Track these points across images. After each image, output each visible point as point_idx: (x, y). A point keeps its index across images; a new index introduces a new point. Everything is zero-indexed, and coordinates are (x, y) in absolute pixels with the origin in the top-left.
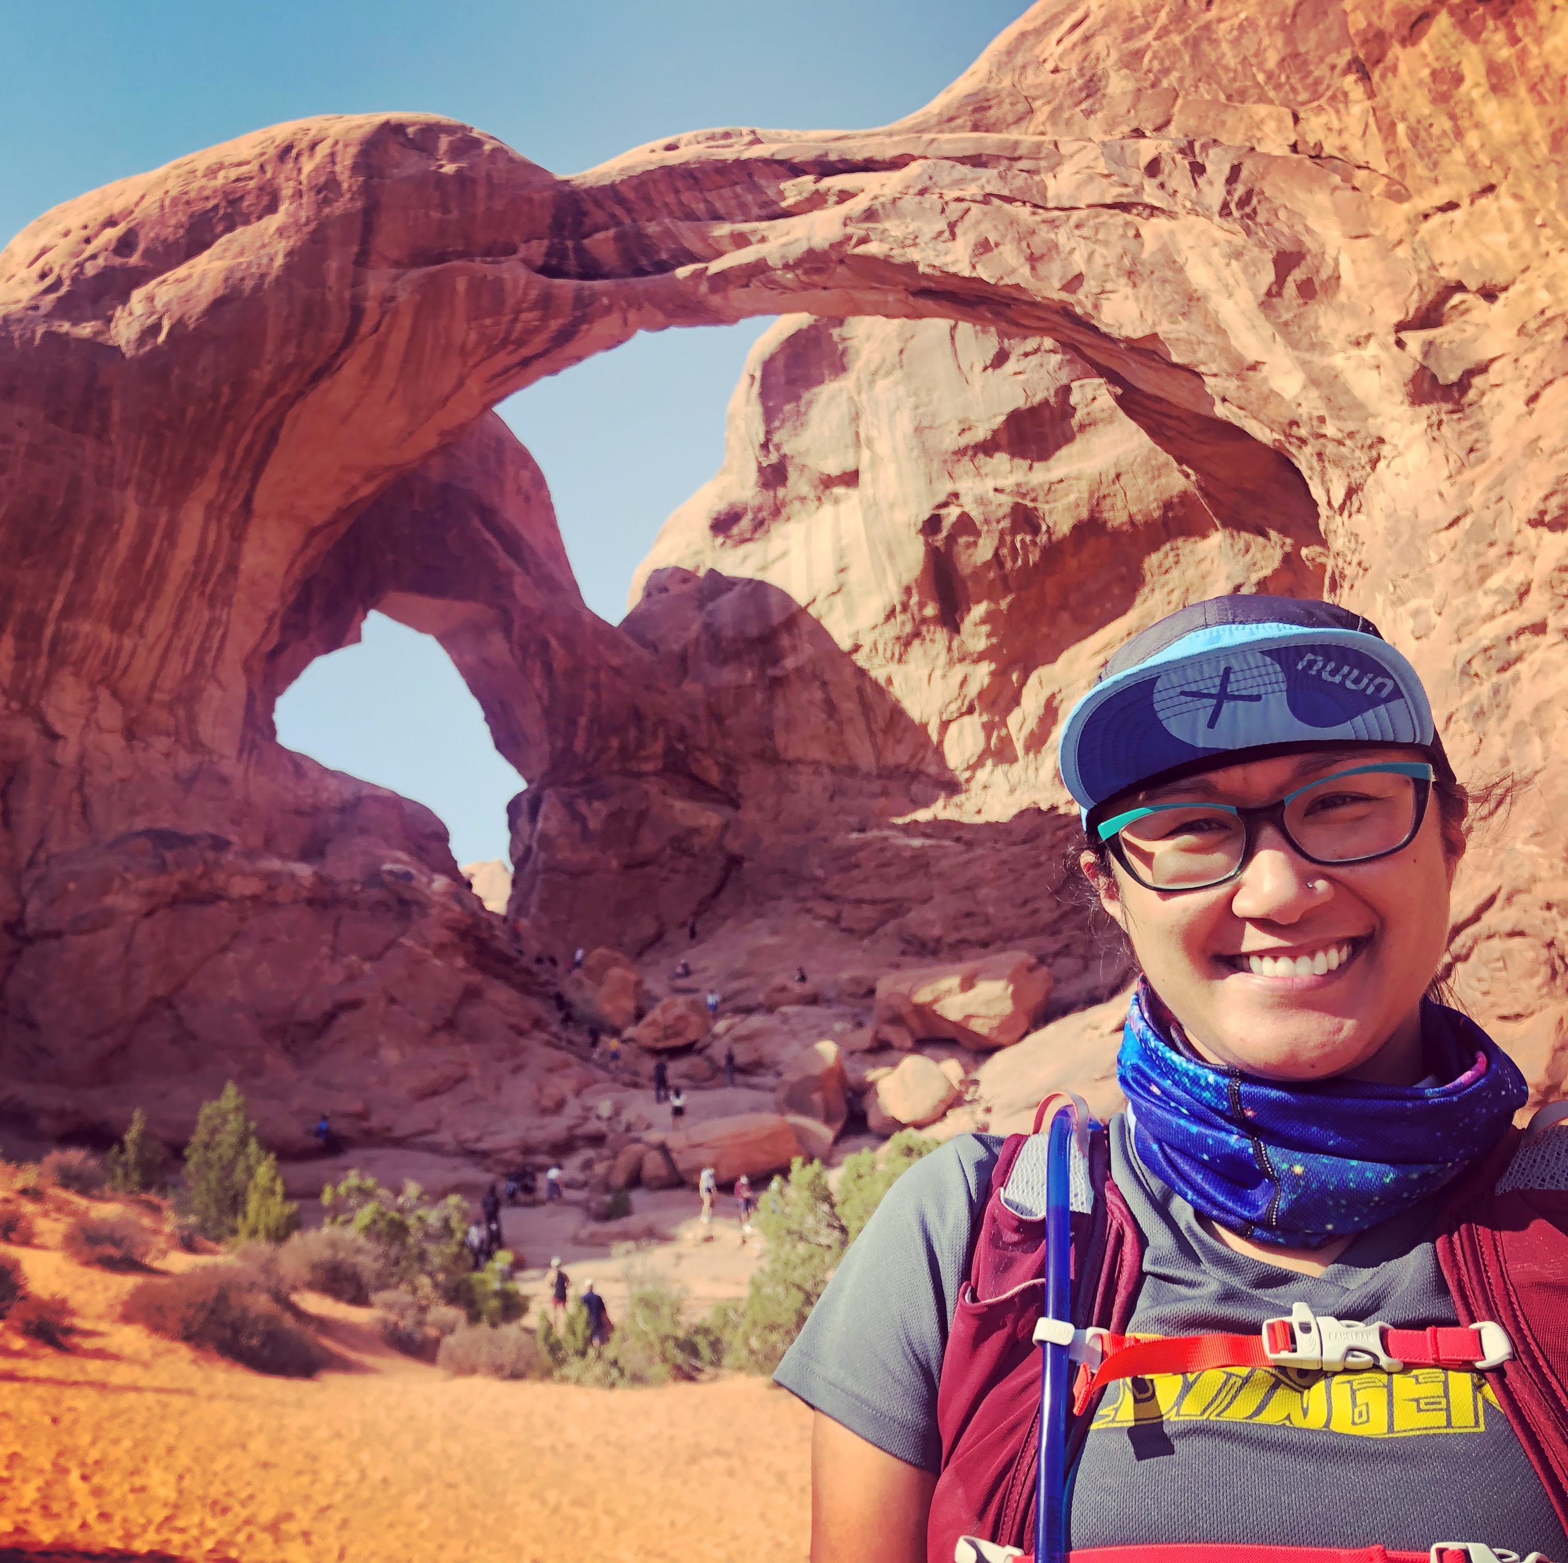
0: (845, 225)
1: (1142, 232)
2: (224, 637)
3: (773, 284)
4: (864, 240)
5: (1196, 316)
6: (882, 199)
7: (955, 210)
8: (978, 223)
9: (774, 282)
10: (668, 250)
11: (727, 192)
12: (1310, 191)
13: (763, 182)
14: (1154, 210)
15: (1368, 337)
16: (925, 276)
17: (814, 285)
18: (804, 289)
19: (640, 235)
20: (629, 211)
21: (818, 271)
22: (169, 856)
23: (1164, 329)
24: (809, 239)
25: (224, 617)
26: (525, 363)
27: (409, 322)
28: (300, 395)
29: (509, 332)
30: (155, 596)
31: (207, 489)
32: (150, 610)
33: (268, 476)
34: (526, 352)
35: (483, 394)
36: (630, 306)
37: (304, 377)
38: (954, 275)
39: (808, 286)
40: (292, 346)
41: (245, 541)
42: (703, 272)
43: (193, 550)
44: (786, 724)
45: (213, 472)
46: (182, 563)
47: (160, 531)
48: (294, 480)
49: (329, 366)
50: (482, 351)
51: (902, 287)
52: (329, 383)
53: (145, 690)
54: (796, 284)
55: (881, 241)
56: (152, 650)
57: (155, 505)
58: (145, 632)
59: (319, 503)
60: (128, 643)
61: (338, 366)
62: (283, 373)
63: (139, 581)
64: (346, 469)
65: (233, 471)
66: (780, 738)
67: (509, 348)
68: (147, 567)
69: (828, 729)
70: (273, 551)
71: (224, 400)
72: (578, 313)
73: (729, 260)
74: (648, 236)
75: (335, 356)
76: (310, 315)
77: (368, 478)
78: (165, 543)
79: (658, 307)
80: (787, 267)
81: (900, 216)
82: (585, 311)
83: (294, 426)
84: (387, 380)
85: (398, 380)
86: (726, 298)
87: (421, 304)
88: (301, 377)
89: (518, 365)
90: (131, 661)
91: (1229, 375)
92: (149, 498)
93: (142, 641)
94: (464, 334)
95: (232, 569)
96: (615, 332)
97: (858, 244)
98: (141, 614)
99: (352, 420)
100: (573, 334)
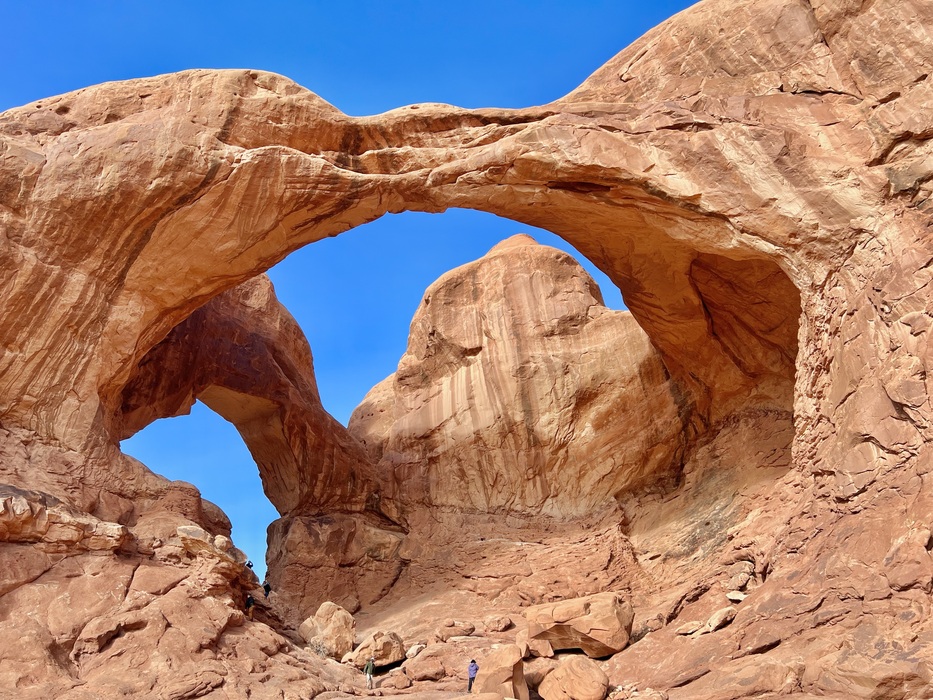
0: (516, 143)
1: (692, 139)
3: (469, 181)
4: (527, 151)
5: (728, 180)
6: (539, 128)
7: (581, 133)
8: (594, 139)
9: (470, 179)
10: (408, 164)
11: (445, 133)
12: (794, 107)
13: (466, 128)
14: (700, 126)
15: (848, 171)
16: (563, 170)
17: (492, 181)
18: (488, 184)
19: (393, 155)
20: (388, 140)
21: (497, 171)
23: (706, 191)
24: (493, 152)
25: (90, 350)
26: (318, 220)
27: (248, 177)
28: (169, 211)
29: (310, 195)
30: (38, 324)
31: (93, 263)
32: (31, 334)
33: (139, 263)
34: (318, 212)
35: (289, 238)
36: (385, 190)
37: (174, 199)
38: (581, 166)
39: (490, 182)
40: (169, 176)
41: (115, 304)
42: (429, 173)
43: (75, 298)
44: (437, 484)
45: (98, 251)
46: (64, 305)
47: (50, 280)
48: (157, 269)
49: (192, 196)
50: (292, 205)
51: (545, 182)
52: (190, 207)
53: (16, 392)
54: (484, 180)
55: (538, 150)
56: (27, 363)
57: (51, 263)
58: (24, 348)
59: (172, 291)
60: (7, 353)
61: (197, 197)
62: (161, 192)
63: (26, 311)
64: (194, 271)
65: (114, 253)
66: (433, 492)
67: (310, 206)
68: (35, 301)
69: (460, 487)
70: (133, 315)
71: (115, 201)
72: (354, 190)
73: (446, 167)
74: (398, 156)
75: (197, 190)
76: (183, 160)
77: (208, 282)
78: (53, 290)
79: (401, 193)
80: (479, 169)
81: (549, 136)
82: (357, 191)
83: (162, 232)
84: (229, 214)
85: (236, 215)
86: (441, 189)
87: (257, 167)
88: (171, 198)
89: (313, 220)
90: (8, 367)
91: (750, 212)
92: (47, 257)
93: (21, 355)
94: (282, 191)
95: (102, 319)
96: (374, 207)
97: (523, 153)
98: (24, 335)
99: (203, 236)
100: (349, 204)
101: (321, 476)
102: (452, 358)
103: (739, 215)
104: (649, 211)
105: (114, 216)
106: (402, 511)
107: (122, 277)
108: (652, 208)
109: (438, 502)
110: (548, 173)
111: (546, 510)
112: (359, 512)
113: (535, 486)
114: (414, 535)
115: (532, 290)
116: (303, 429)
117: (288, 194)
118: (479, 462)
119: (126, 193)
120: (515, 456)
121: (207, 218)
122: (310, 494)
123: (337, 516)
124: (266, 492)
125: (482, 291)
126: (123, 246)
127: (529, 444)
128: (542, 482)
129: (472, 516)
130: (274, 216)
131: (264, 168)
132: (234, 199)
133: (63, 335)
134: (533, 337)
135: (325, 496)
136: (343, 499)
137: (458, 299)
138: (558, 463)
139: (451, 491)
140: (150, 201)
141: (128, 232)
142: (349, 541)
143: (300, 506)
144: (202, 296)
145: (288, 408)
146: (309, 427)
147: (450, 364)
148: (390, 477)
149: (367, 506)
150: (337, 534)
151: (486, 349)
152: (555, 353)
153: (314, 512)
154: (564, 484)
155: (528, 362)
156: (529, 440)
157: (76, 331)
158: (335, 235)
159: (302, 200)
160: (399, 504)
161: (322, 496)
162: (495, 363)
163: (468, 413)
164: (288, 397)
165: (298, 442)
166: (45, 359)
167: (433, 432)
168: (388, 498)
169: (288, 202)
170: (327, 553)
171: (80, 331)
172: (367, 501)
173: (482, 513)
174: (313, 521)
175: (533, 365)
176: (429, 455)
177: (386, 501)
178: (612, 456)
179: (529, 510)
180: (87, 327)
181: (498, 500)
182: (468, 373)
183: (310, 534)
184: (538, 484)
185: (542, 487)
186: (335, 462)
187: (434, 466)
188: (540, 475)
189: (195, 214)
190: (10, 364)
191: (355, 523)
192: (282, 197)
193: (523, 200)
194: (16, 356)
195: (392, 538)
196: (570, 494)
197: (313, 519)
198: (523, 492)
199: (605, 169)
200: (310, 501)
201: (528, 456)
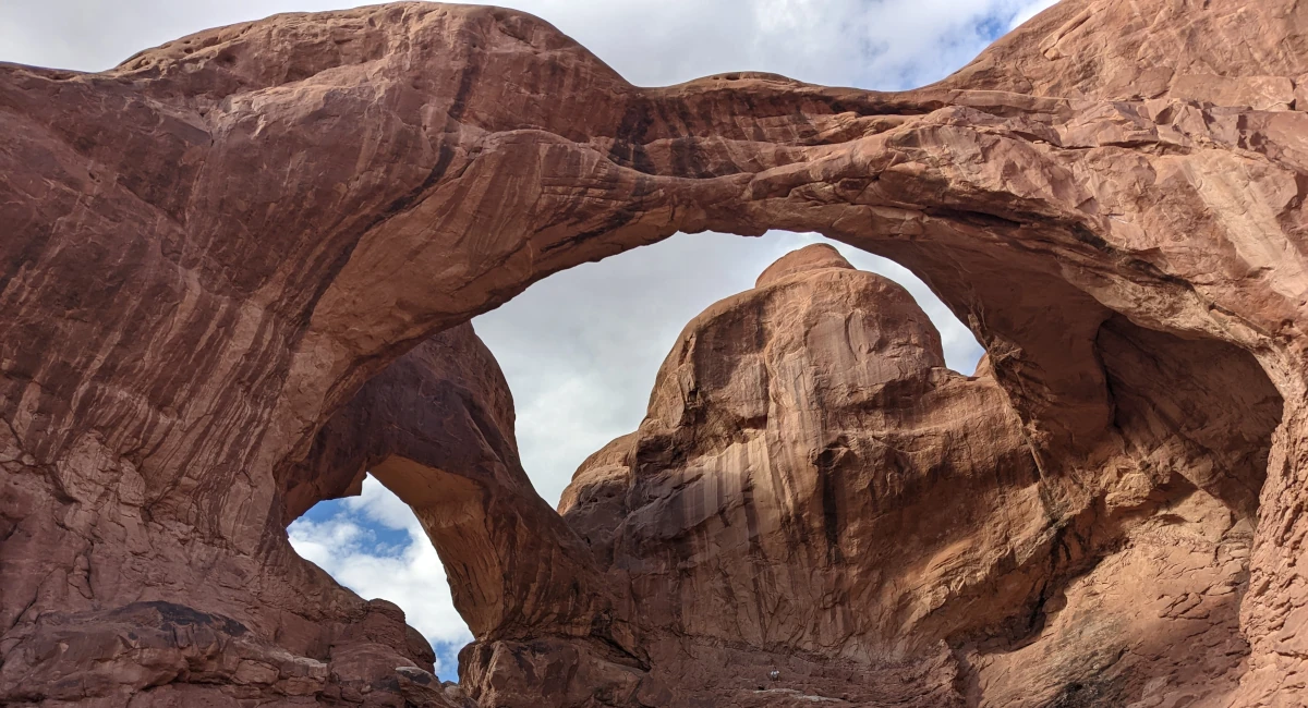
0: (887, 145)
1: (1153, 165)
2: (261, 436)
3: (810, 196)
4: (902, 160)
5: (1202, 233)
6: (923, 127)
7: (987, 140)
8: (1007, 151)
9: (811, 193)
10: (715, 164)
11: (774, 120)
13: (807, 115)
14: (1166, 147)
16: (954, 193)
17: (845, 199)
18: (837, 202)
19: (694, 147)
20: (689, 126)
21: (853, 186)
22: (181, 630)
23: (1166, 244)
24: (852, 157)
25: (265, 416)
26: (580, 239)
27: (489, 174)
28: (379, 219)
29: (576, 203)
30: (202, 380)
31: (271, 291)
32: (193, 393)
33: (332, 293)
34: (583, 228)
35: (535, 263)
36: (681, 202)
37: (387, 203)
38: (984, 190)
39: (838, 199)
40: (382, 170)
41: (297, 350)
42: (749, 179)
43: (248, 344)
44: (692, 606)
45: (280, 274)
46: (235, 352)
47: (218, 317)
48: (354, 302)
49: (411, 200)
50: (548, 217)
51: (922, 207)
52: (407, 214)
53: (172, 472)
54: (831, 197)
55: (918, 161)
56: (187, 432)
57: (218, 292)
58: (184, 413)
59: (371, 332)
60: (163, 420)
61: (418, 200)
62: (369, 193)
63: (187, 361)
64: (401, 305)
65: (299, 279)
66: (686, 617)
67: (571, 220)
68: (199, 348)
69: (725, 612)
70: (321, 366)
71: (306, 205)
72: (636, 199)
73: (775, 172)
74: (701, 149)
75: (418, 191)
76: (404, 146)
77: (419, 320)
78: (222, 331)
79: (704, 206)
80: (827, 180)
81: (938, 141)
82: (643, 199)
83: (366, 250)
84: (458, 227)
85: (468, 228)
86: (764, 205)
87: (503, 162)
88: (384, 202)
89: (573, 238)
90: (163, 439)
91: (1227, 282)
92: (213, 283)
93: (179, 422)
94: (536, 197)
95: (281, 372)
96: (661, 224)
97: (897, 162)
98: (184, 394)
99: (419, 257)
100: (628, 218)
101: (534, 587)
102: (720, 429)
103: (1211, 284)
104: (1073, 262)
105: (304, 225)
106: (642, 640)
107: (308, 312)
108: (1079, 258)
109: (693, 630)
110: (930, 195)
111: (849, 652)
112: (583, 638)
113: (833, 618)
114: (658, 673)
115: (848, 339)
116: (513, 519)
117: (544, 201)
118: (755, 580)
119: (326, 194)
120: (808, 575)
121: (429, 230)
122: (518, 610)
123: (551, 641)
124: (458, 604)
125: (770, 333)
126: (312, 270)
127: (830, 561)
128: (844, 613)
129: (741, 652)
130: (520, 233)
131: (514, 160)
132: (468, 206)
133: (233, 394)
134: (844, 408)
135: (539, 612)
136: (562, 619)
137: (735, 344)
138: (869, 589)
139: (712, 617)
140: (353, 207)
141: (321, 248)
142: (570, 677)
143: (503, 626)
144: (408, 340)
145: (493, 492)
146: (520, 519)
147: (716, 438)
148: (625, 592)
149: (592, 630)
150: (554, 668)
151: (772, 422)
152: (877, 433)
153: (520, 634)
154: (874, 618)
155: (836, 444)
156: (829, 555)
157: (248, 389)
158: (598, 260)
159: (563, 211)
160: (637, 630)
161: (533, 613)
162: (787, 442)
163: (742, 512)
164: (492, 474)
165: (504, 538)
166: (208, 428)
167: (688, 534)
168: (622, 621)
169: (542, 212)
170: (545, 694)
171: (253, 389)
172: (594, 623)
173: (754, 650)
174: (526, 649)
175: (843, 450)
176: (681, 565)
177: (619, 624)
178: (947, 583)
179: (823, 651)
180: (262, 384)
181: (781, 634)
182: (744, 453)
183: (521, 666)
184: (839, 616)
185: (845, 621)
186: (553, 569)
187: (687, 580)
188: (842, 603)
189: (413, 225)
190: (166, 434)
191: (577, 652)
192: (535, 205)
193: (883, 229)
194: (173, 424)
195: (629, 677)
196: (883, 633)
197: (522, 645)
198: (816, 625)
199: (1020, 199)
200: (517, 619)
201: (825, 576)
